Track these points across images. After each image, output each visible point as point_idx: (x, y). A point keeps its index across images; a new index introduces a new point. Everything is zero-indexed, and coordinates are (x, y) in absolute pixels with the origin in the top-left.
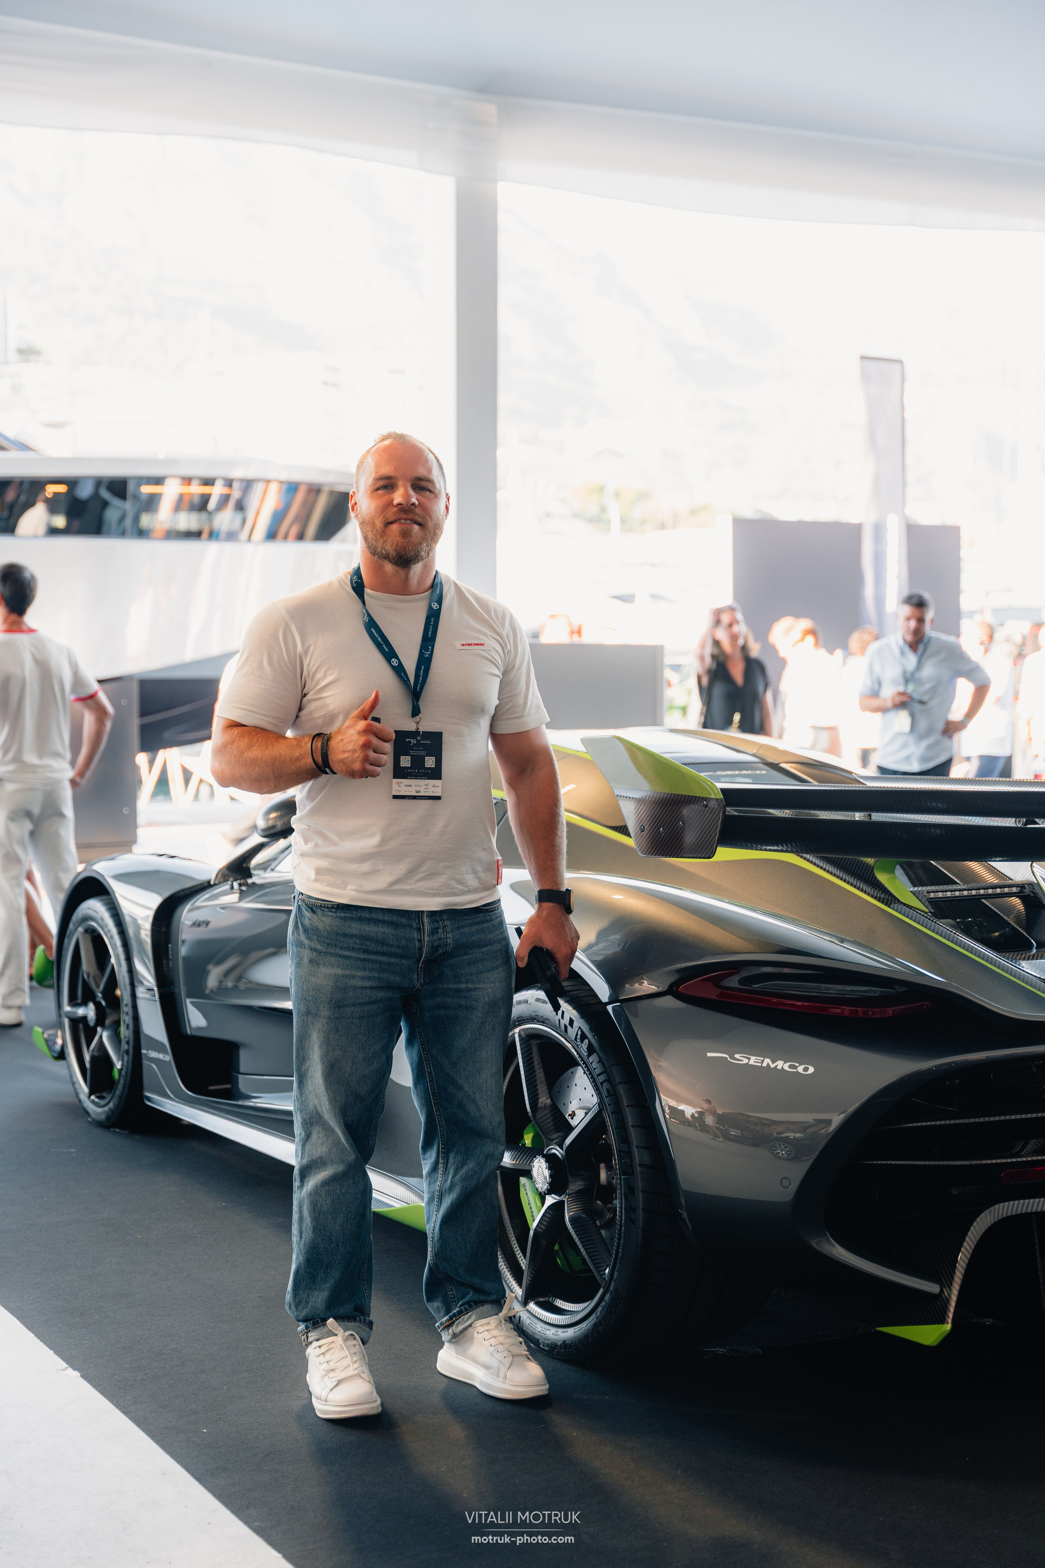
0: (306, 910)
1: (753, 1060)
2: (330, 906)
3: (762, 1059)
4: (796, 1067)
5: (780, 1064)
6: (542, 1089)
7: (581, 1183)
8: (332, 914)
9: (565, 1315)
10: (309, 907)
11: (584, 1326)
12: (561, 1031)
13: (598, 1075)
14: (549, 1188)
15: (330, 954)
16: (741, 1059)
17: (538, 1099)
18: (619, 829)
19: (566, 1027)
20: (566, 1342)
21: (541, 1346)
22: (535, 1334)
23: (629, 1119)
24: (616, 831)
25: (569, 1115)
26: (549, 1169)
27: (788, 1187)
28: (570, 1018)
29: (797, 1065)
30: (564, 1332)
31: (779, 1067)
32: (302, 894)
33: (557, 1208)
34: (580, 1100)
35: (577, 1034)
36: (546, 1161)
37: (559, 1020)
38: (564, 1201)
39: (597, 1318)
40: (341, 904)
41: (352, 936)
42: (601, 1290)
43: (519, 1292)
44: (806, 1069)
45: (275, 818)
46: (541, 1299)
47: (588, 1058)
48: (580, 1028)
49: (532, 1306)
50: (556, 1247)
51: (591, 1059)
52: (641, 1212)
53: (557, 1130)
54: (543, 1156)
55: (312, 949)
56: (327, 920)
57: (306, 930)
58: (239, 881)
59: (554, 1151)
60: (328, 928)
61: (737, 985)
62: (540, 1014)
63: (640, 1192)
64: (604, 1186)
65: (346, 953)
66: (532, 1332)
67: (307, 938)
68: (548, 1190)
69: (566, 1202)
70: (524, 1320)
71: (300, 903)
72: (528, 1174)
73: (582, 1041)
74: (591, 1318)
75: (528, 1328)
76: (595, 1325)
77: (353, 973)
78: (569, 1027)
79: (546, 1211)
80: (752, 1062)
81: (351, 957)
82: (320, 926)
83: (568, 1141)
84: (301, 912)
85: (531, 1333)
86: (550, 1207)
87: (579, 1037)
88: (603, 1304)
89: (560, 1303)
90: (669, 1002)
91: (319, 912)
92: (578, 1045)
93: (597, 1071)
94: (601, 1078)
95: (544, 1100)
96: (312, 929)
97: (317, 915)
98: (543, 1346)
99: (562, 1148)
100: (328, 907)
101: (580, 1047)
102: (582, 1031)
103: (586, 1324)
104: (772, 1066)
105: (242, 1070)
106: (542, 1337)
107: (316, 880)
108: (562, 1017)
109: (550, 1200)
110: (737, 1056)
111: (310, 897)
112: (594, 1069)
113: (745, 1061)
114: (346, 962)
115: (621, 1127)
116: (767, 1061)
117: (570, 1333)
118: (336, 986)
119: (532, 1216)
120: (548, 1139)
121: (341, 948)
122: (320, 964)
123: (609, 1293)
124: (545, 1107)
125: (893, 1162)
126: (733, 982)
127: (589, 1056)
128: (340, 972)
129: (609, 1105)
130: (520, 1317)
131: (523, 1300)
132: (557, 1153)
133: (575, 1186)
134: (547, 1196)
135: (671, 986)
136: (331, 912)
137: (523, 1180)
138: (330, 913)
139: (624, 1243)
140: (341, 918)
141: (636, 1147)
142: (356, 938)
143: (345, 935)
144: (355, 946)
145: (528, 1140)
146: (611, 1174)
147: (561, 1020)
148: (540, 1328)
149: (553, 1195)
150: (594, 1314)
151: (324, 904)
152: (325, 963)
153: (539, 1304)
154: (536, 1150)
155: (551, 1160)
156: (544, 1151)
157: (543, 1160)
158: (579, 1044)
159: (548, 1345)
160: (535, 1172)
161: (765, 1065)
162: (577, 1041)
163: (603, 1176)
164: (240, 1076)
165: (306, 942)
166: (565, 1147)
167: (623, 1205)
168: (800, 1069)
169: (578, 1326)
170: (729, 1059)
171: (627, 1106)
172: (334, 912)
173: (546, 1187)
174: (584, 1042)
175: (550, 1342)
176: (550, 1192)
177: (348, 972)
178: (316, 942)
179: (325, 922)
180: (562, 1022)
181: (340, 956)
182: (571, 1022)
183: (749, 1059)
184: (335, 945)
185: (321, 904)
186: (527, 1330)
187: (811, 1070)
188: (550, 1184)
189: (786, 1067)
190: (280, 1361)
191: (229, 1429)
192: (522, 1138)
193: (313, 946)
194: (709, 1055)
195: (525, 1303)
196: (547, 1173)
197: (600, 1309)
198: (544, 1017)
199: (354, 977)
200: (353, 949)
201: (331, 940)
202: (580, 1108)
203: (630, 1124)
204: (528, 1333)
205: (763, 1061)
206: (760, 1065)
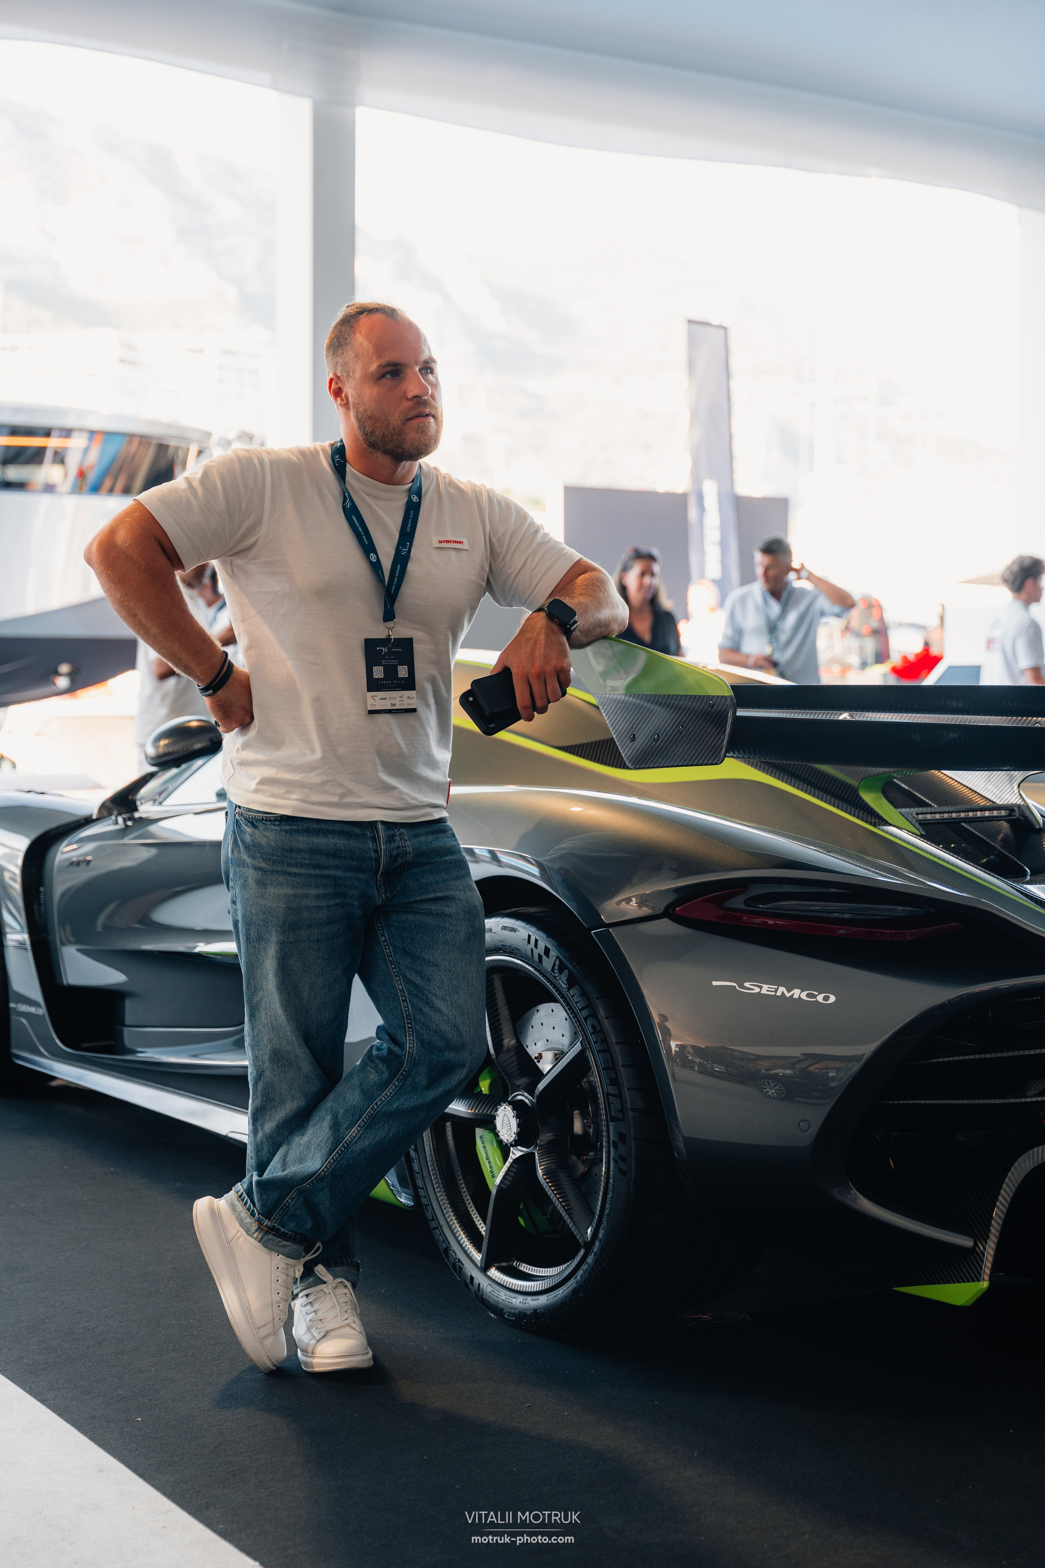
0: (246, 825)
1: (765, 989)
2: (272, 819)
3: (776, 987)
4: (815, 996)
5: (796, 993)
6: (506, 1029)
7: (551, 1134)
8: (275, 827)
9: (534, 1281)
10: (249, 821)
11: (560, 1292)
12: (534, 961)
13: (580, 1010)
14: (517, 1138)
15: (277, 872)
16: (752, 987)
17: (502, 1040)
18: (569, 750)
19: (540, 957)
20: (538, 1311)
21: (506, 1316)
22: (498, 1303)
23: (620, 1059)
24: (566, 751)
25: (536, 1058)
26: (517, 1118)
27: (808, 1130)
28: (546, 946)
29: (816, 993)
30: (535, 1300)
31: (796, 996)
32: (240, 807)
33: (526, 1161)
34: (547, 1040)
35: (554, 965)
36: (514, 1109)
37: (532, 949)
38: (534, 1154)
39: (577, 1283)
40: (284, 815)
41: (300, 851)
42: (582, 1252)
43: (478, 1257)
44: (826, 998)
45: (165, 745)
46: (504, 1264)
47: (568, 991)
48: (558, 957)
49: (493, 1272)
50: (521, 1206)
51: (572, 992)
52: (633, 1161)
53: (523, 1075)
54: (510, 1103)
55: (256, 868)
56: (271, 835)
57: (247, 847)
58: (124, 816)
59: (519, 1097)
60: (272, 843)
61: (743, 907)
62: (508, 944)
63: (632, 1140)
64: (578, 1136)
65: (295, 870)
66: (495, 1301)
67: (249, 857)
68: (515, 1140)
69: (536, 1154)
70: (485, 1288)
71: (237, 817)
72: (489, 1123)
73: (560, 972)
74: (569, 1283)
75: (489, 1297)
76: (575, 1291)
77: (305, 891)
78: (544, 957)
79: (511, 1166)
80: (764, 991)
81: (300, 874)
82: (263, 841)
83: (541, 1086)
84: (240, 828)
85: (493, 1302)
86: (515, 1161)
87: (556, 968)
88: (585, 1267)
89: (525, 1268)
90: (665, 926)
91: (261, 826)
92: (555, 977)
93: (580, 1005)
94: (585, 1013)
95: (509, 1041)
96: (254, 846)
97: (259, 830)
98: (509, 1316)
99: (532, 1094)
100: (270, 820)
101: (558, 978)
102: (560, 960)
103: (563, 1290)
104: (788, 995)
105: (127, 1022)
106: (507, 1306)
107: (256, 791)
108: (536, 946)
109: (516, 1153)
110: (747, 984)
111: (249, 810)
112: (576, 1003)
113: (757, 990)
114: (297, 880)
115: (610, 1068)
116: (782, 990)
117: (543, 1300)
118: (288, 907)
119: (492, 1172)
120: (514, 1084)
121: (289, 865)
122: (267, 884)
123: (593, 1254)
124: (509, 1049)
125: (922, 1102)
126: (738, 903)
127: (569, 989)
128: (290, 891)
129: (595, 1043)
130: (479, 1284)
131: (483, 1266)
132: (527, 1101)
133: (545, 1137)
134: (511, 1148)
135: (668, 908)
136: (275, 825)
137: (479, 1132)
138: (273, 827)
139: (612, 1197)
140: (286, 831)
141: (628, 1089)
142: (305, 853)
143: (291, 850)
144: (304, 861)
145: (484, 1086)
146: (587, 1122)
147: (534, 949)
148: (504, 1296)
149: (519, 1147)
150: (573, 1279)
151: (266, 817)
152: (272, 882)
153: (500, 1269)
154: (499, 1096)
155: (518, 1106)
156: (508, 1098)
157: (509, 1109)
158: (557, 975)
159: (514, 1315)
160: (498, 1122)
161: (779, 993)
162: (554, 972)
163: (578, 1127)
164: (126, 1029)
165: (248, 860)
166: (537, 1092)
167: (612, 1155)
168: (820, 998)
169: (553, 1293)
170: (737, 988)
171: (616, 1043)
172: (277, 825)
173: (513, 1138)
174: (563, 973)
175: (517, 1311)
176: (517, 1143)
177: (299, 891)
178: (261, 861)
179: (268, 837)
180: (536, 951)
181: (289, 874)
182: (547, 951)
183: (761, 988)
184: (282, 861)
185: (263, 817)
186: (488, 1299)
187: (832, 999)
188: (518, 1134)
189: (804, 996)
190: (211, 1338)
191: (168, 1417)
192: (478, 1084)
193: (257, 864)
194: (715, 983)
195: (485, 1269)
196: (514, 1123)
197: (580, 1272)
198: (513, 946)
199: (307, 896)
200: (302, 865)
201: (277, 856)
202: (547, 1050)
203: (620, 1063)
204: (489, 1302)
205: (776, 990)
206: (774, 994)
